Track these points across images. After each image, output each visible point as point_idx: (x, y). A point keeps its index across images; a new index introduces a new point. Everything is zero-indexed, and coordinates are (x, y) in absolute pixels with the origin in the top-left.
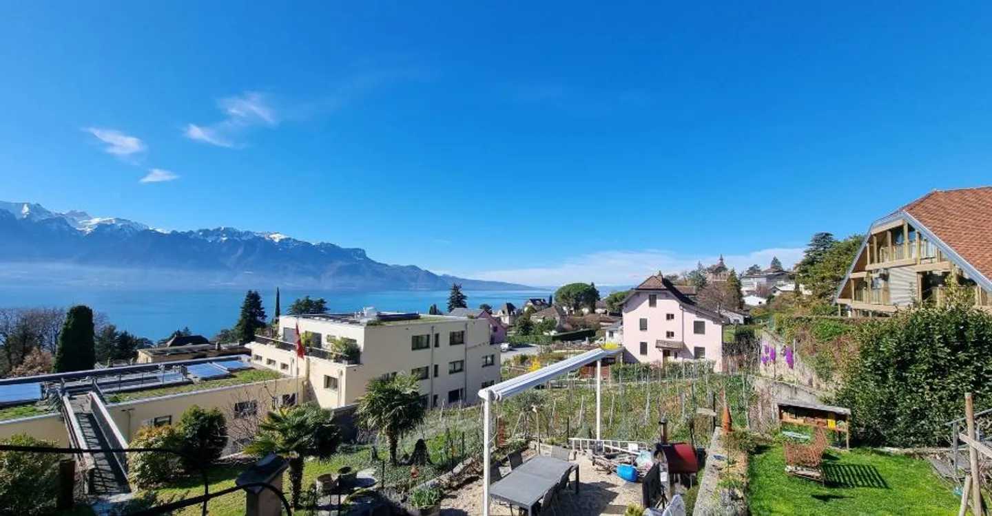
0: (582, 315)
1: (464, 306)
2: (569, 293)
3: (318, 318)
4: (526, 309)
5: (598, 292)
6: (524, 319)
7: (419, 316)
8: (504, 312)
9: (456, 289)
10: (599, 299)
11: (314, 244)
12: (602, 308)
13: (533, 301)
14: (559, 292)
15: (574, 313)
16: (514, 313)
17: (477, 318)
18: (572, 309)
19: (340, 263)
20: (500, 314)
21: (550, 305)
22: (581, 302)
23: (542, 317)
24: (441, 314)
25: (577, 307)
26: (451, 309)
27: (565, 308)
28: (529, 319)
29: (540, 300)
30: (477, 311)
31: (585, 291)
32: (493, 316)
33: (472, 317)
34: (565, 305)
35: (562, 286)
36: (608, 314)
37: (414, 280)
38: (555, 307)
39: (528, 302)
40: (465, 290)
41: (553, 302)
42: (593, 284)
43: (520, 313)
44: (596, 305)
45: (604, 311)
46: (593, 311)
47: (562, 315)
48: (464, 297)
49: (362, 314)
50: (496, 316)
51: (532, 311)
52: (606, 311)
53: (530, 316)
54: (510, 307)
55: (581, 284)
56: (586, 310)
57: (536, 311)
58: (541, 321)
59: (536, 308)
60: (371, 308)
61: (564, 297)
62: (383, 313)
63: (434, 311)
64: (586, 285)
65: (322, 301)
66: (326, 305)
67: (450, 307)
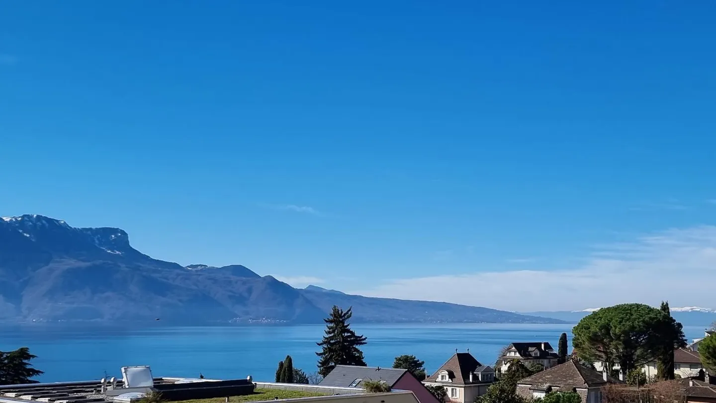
0: (643, 382)
1: (359, 361)
2: (607, 328)
3: (13, 395)
4: (504, 368)
5: (680, 325)
6: (502, 391)
7: (254, 386)
8: (451, 375)
9: (339, 320)
10: (683, 344)
11: (7, 219)
12: (692, 365)
13: (522, 348)
14: (584, 326)
15: (621, 377)
16: (475, 377)
17: (389, 389)
18: (617, 367)
19: (71, 263)
20: (442, 378)
21: (562, 357)
22: (638, 352)
23: (546, 386)
24: (303, 380)
25: (628, 363)
26: (326, 369)
27: (598, 366)
28: (514, 391)
29: (538, 345)
30: (390, 374)
31: (647, 325)
32: (427, 384)
33: (377, 388)
34: (598, 358)
35: (591, 310)
36: (707, 379)
37: (240, 300)
38: (576, 363)
39: (509, 350)
40: (361, 321)
41: (571, 350)
42: (665, 307)
43: (490, 377)
44: (677, 354)
45: (695, 372)
46: (668, 373)
47: (592, 379)
48: (359, 340)
49: (120, 384)
50: (434, 385)
51: (519, 372)
52: (701, 372)
53: (514, 385)
54: (467, 363)
55: (638, 306)
56: (651, 371)
57: (530, 373)
58: (542, 395)
59: (527, 364)
60: (140, 368)
61: (595, 339)
62: (168, 379)
63: (287, 373)
64: (651, 310)
65: (24, 354)
66: (32, 364)
67: (323, 364)
